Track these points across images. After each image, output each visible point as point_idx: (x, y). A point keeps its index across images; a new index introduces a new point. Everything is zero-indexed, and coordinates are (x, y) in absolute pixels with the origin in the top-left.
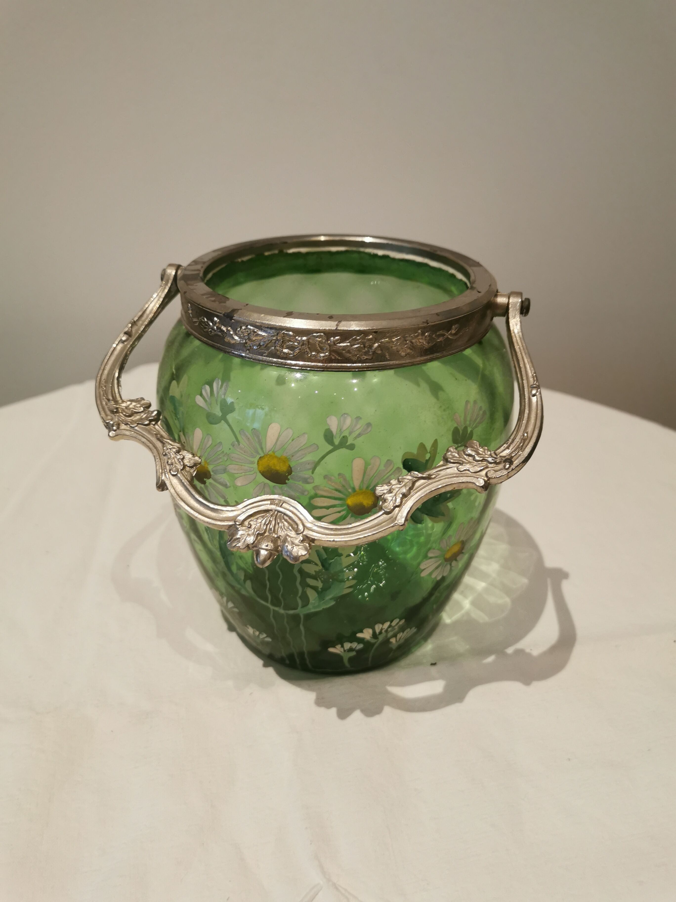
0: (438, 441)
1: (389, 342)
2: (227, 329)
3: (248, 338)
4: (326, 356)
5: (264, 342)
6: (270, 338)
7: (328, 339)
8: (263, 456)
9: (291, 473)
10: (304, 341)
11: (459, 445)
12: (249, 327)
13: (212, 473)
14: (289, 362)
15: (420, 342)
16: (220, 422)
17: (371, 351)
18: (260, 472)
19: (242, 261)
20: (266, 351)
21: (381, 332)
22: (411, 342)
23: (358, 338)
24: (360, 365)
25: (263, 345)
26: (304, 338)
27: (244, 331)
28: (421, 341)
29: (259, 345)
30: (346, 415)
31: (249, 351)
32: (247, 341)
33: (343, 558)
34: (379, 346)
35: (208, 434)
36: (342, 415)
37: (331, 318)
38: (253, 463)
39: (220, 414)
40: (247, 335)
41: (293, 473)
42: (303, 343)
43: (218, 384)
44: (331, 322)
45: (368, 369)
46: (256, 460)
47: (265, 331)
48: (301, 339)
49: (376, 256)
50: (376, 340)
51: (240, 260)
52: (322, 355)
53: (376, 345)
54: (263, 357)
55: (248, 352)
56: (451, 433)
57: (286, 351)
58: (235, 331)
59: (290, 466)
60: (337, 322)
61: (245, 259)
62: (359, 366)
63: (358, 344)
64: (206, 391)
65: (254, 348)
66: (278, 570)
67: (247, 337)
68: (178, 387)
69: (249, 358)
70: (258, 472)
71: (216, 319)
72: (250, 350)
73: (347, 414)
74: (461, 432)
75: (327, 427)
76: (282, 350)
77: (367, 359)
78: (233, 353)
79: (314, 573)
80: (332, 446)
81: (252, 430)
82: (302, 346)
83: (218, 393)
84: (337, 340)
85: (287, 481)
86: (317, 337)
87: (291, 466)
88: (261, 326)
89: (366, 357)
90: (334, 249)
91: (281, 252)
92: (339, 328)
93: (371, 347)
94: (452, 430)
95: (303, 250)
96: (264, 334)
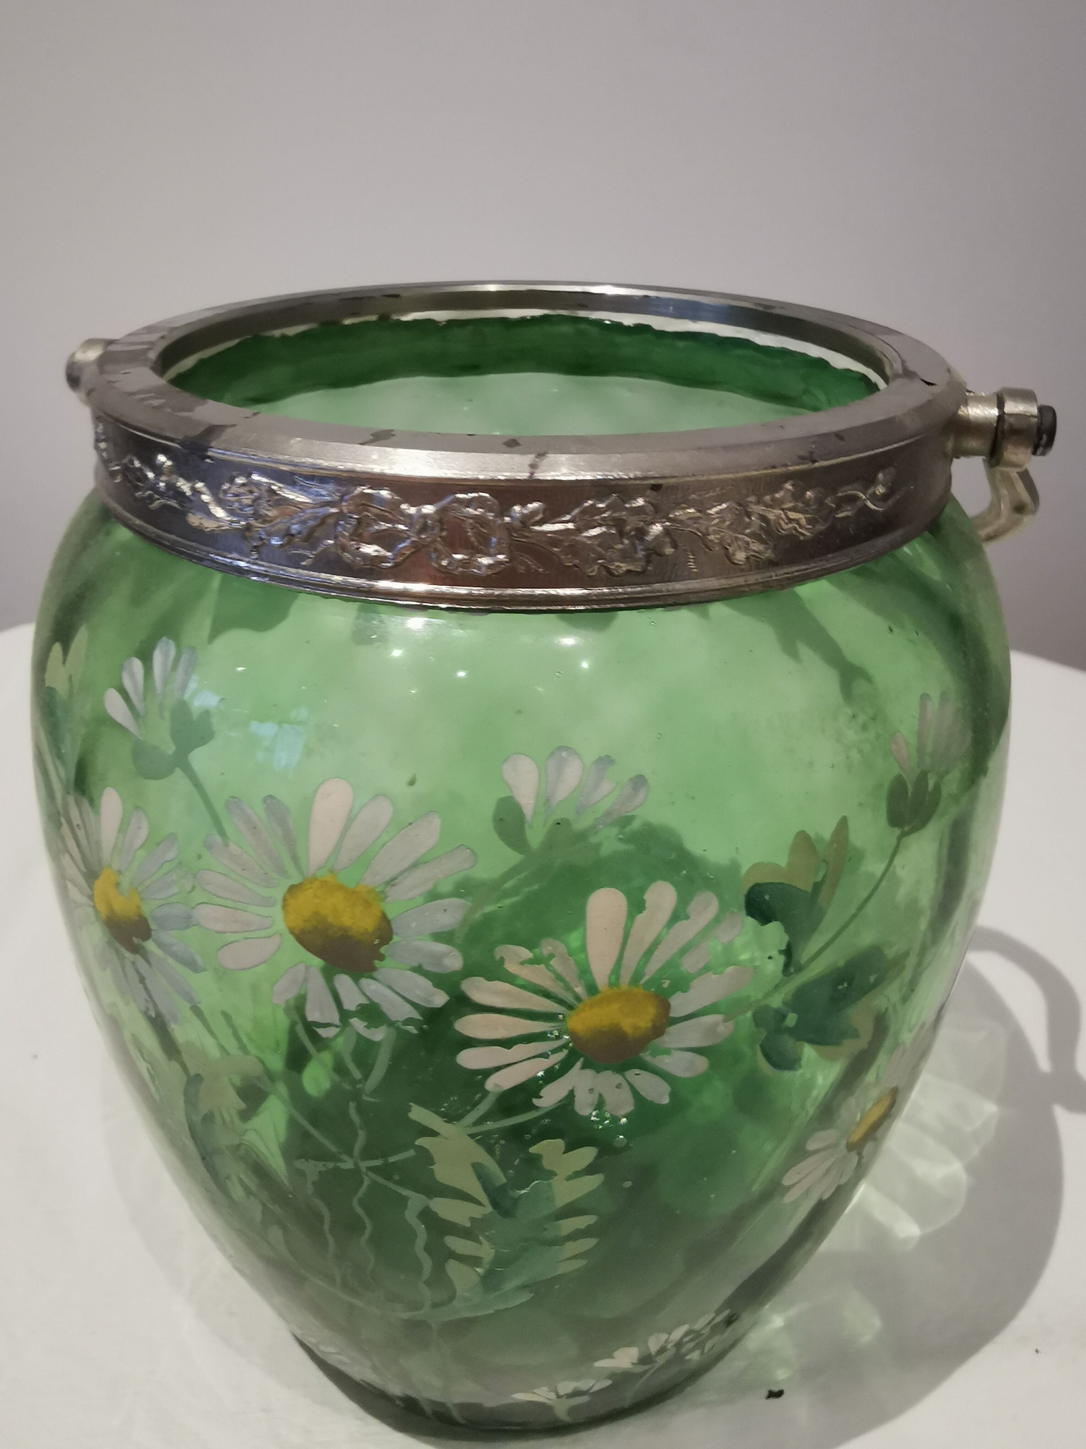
0: (850, 823)
1: (696, 519)
2: (194, 490)
3: (252, 512)
4: (501, 563)
5: (303, 522)
6: (323, 511)
7: (504, 510)
8: (301, 884)
9: (391, 939)
10: (425, 516)
11: (907, 829)
12: (255, 477)
13: (153, 926)
14: (384, 584)
15: (791, 520)
16: (170, 772)
17: (640, 547)
18: (292, 931)
19: (284, 338)
20: (307, 553)
21: (674, 488)
22: (763, 518)
23: (601, 506)
24: (606, 590)
25: (299, 533)
26: (428, 509)
27: (242, 490)
28: (792, 515)
29: (288, 535)
30: (564, 754)
31: (259, 553)
32: (252, 521)
33: (555, 1181)
34: (667, 531)
35: (137, 808)
36: (552, 754)
37: (512, 444)
38: (267, 903)
39: (170, 749)
40: (248, 502)
41: (395, 938)
42: (424, 524)
43: (166, 656)
44: (512, 455)
45: (630, 605)
46: (279, 893)
47: (304, 490)
48: (419, 510)
49: (618, 327)
50: (658, 512)
51: (277, 333)
52: (485, 561)
53: (657, 528)
54: (300, 571)
55: (255, 557)
56: (884, 793)
57: (370, 550)
58: (214, 489)
59: (384, 917)
60: (532, 456)
61: (292, 331)
62: (604, 594)
63: (600, 525)
64: (132, 676)
65: (274, 542)
66: (360, 1211)
67: (249, 511)
68: (64, 662)
69: (257, 574)
70: (286, 932)
71: (162, 458)
72: (261, 549)
73: (567, 748)
74: (910, 789)
75: (504, 794)
76: (358, 549)
77: (629, 572)
78: (213, 561)
79: (468, 1224)
80: (521, 852)
81: (265, 800)
82: (419, 532)
83: (165, 682)
84: (534, 513)
85: (377, 963)
86: (468, 503)
87: (390, 916)
88: (292, 474)
89: (624, 567)
90: (514, 313)
91: (384, 318)
92: (540, 475)
93: (641, 533)
94: (886, 786)
95: (441, 316)
96: (302, 498)
